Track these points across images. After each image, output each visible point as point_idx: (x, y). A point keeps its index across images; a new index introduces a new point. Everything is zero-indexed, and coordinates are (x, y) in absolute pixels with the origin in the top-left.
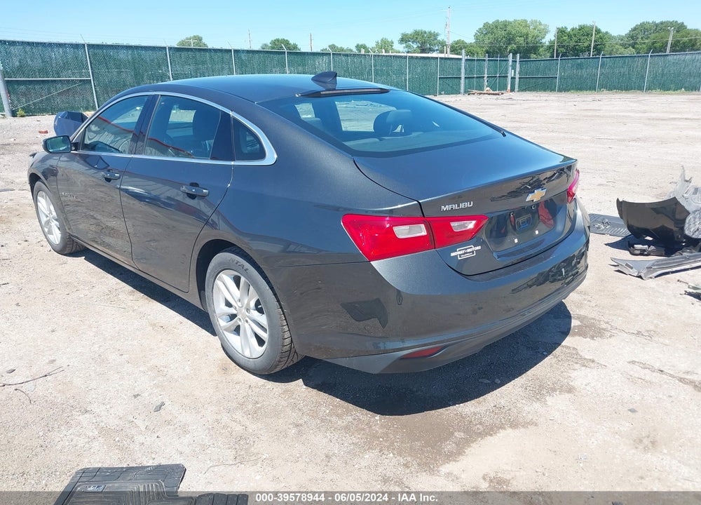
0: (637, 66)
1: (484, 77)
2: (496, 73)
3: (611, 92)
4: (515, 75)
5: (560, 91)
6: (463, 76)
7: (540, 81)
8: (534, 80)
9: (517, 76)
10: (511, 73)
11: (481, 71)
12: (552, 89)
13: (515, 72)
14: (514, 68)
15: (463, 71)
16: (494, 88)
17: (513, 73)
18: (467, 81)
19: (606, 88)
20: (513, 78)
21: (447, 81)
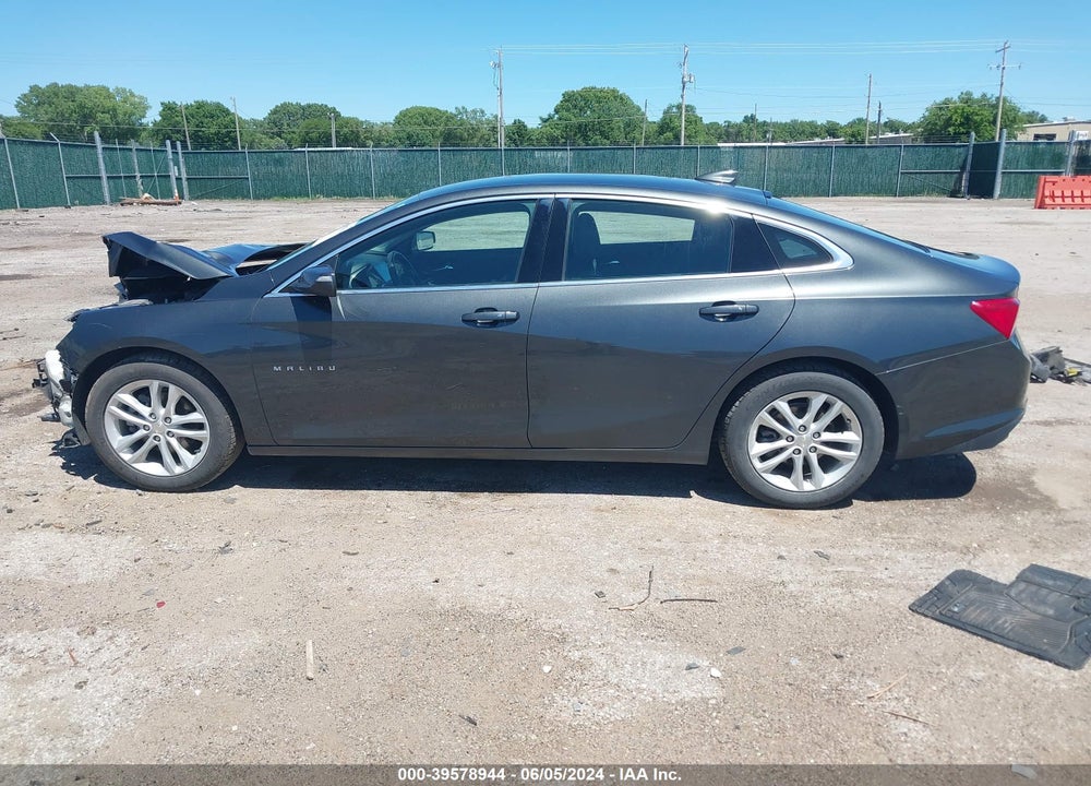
0: (358, 164)
1: (135, 177)
2: (152, 171)
3: (329, 199)
4: (180, 174)
5: (257, 197)
6: (103, 174)
7: (224, 184)
8: (213, 182)
9: (184, 176)
10: (174, 172)
11: (129, 167)
12: (245, 196)
13: (179, 169)
14: (177, 163)
15: (102, 166)
16: (154, 194)
17: (176, 171)
18: (111, 182)
19: (322, 193)
20: (179, 179)
21: (80, 182)
